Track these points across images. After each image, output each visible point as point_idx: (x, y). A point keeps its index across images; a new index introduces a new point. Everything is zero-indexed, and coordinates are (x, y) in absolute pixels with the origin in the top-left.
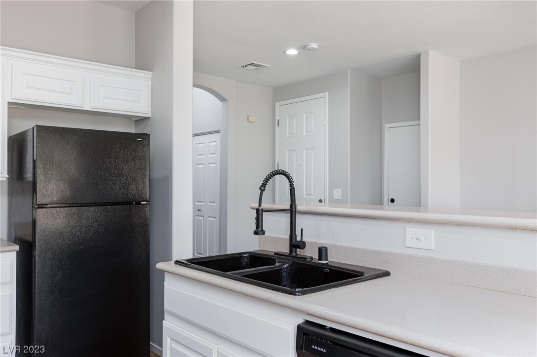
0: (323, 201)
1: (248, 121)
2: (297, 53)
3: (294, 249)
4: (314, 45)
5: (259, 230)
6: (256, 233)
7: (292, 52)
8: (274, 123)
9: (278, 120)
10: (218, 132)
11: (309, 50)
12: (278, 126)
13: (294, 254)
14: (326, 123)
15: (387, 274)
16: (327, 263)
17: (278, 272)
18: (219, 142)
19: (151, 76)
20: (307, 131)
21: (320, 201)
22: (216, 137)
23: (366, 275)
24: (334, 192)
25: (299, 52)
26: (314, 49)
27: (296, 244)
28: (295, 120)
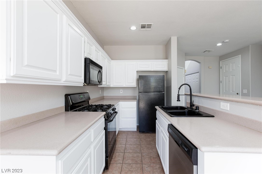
0: (239, 94)
1: (209, 68)
2: (221, 44)
3: (191, 107)
4: (227, 41)
5: (178, 100)
6: (177, 101)
7: (219, 44)
8: (220, 68)
9: (221, 67)
10: (198, 72)
11: (225, 43)
12: (221, 68)
13: (191, 108)
14: (240, 66)
15: (213, 116)
16: (198, 111)
17: (185, 112)
18: (199, 75)
19: (168, 61)
20: (232, 70)
21: (238, 94)
22: (198, 74)
23: (204, 116)
24: (244, 91)
25: (222, 44)
26: (227, 42)
27: (192, 105)
28: (227, 66)
